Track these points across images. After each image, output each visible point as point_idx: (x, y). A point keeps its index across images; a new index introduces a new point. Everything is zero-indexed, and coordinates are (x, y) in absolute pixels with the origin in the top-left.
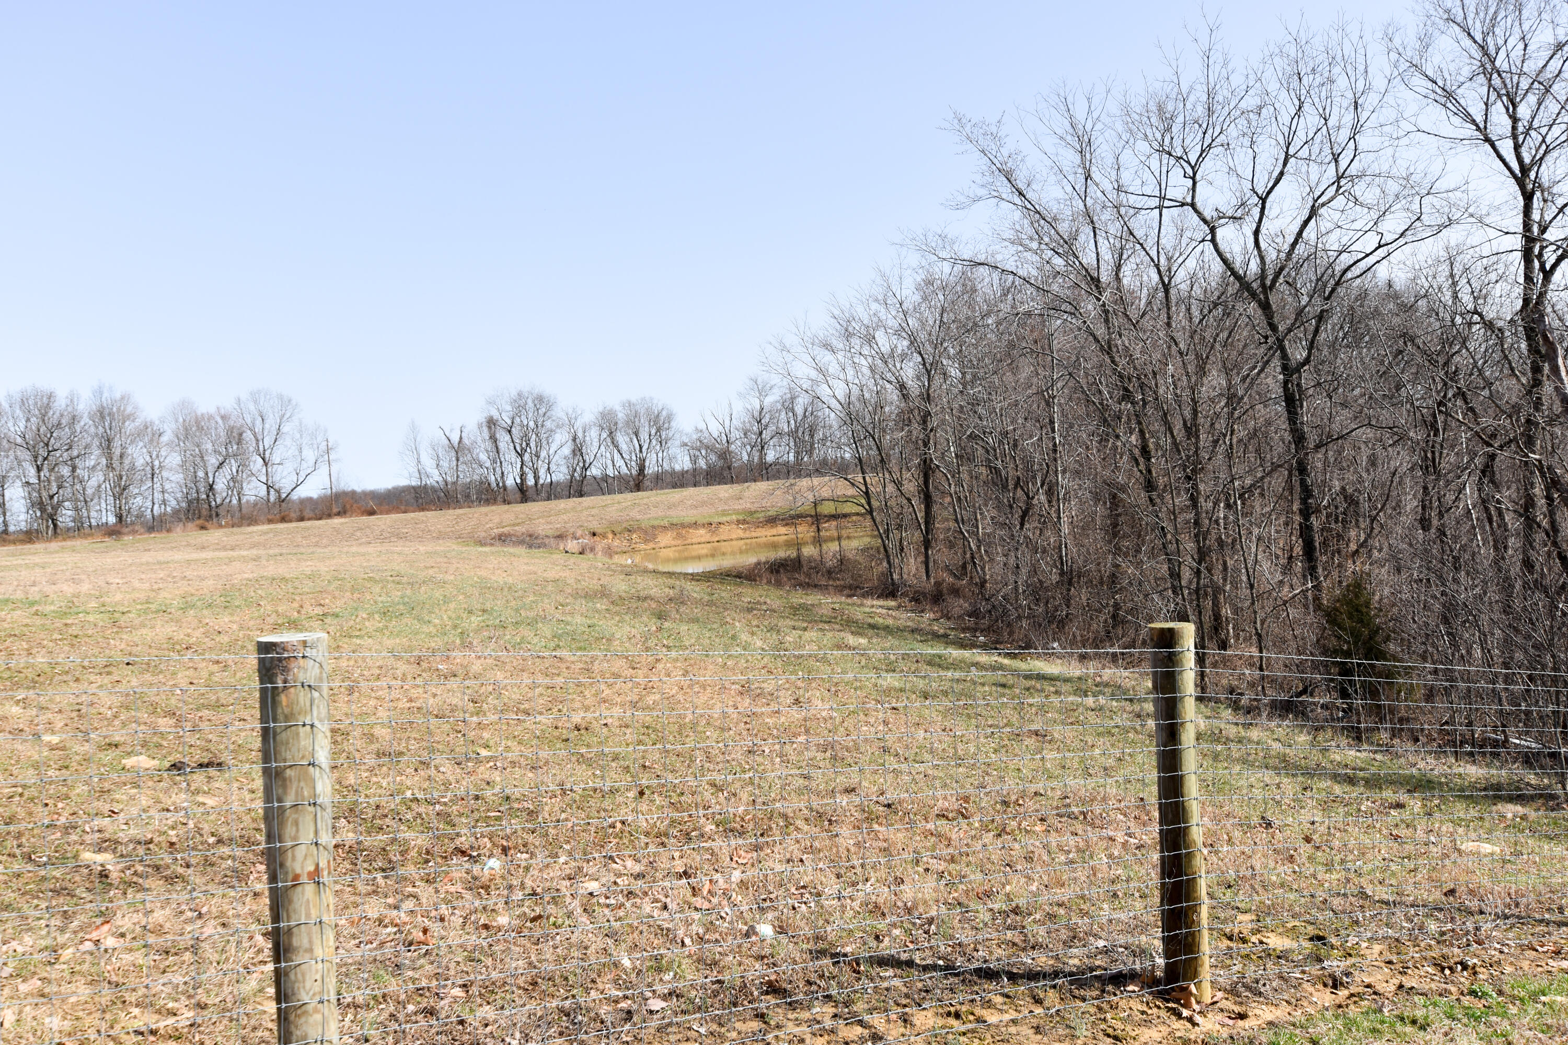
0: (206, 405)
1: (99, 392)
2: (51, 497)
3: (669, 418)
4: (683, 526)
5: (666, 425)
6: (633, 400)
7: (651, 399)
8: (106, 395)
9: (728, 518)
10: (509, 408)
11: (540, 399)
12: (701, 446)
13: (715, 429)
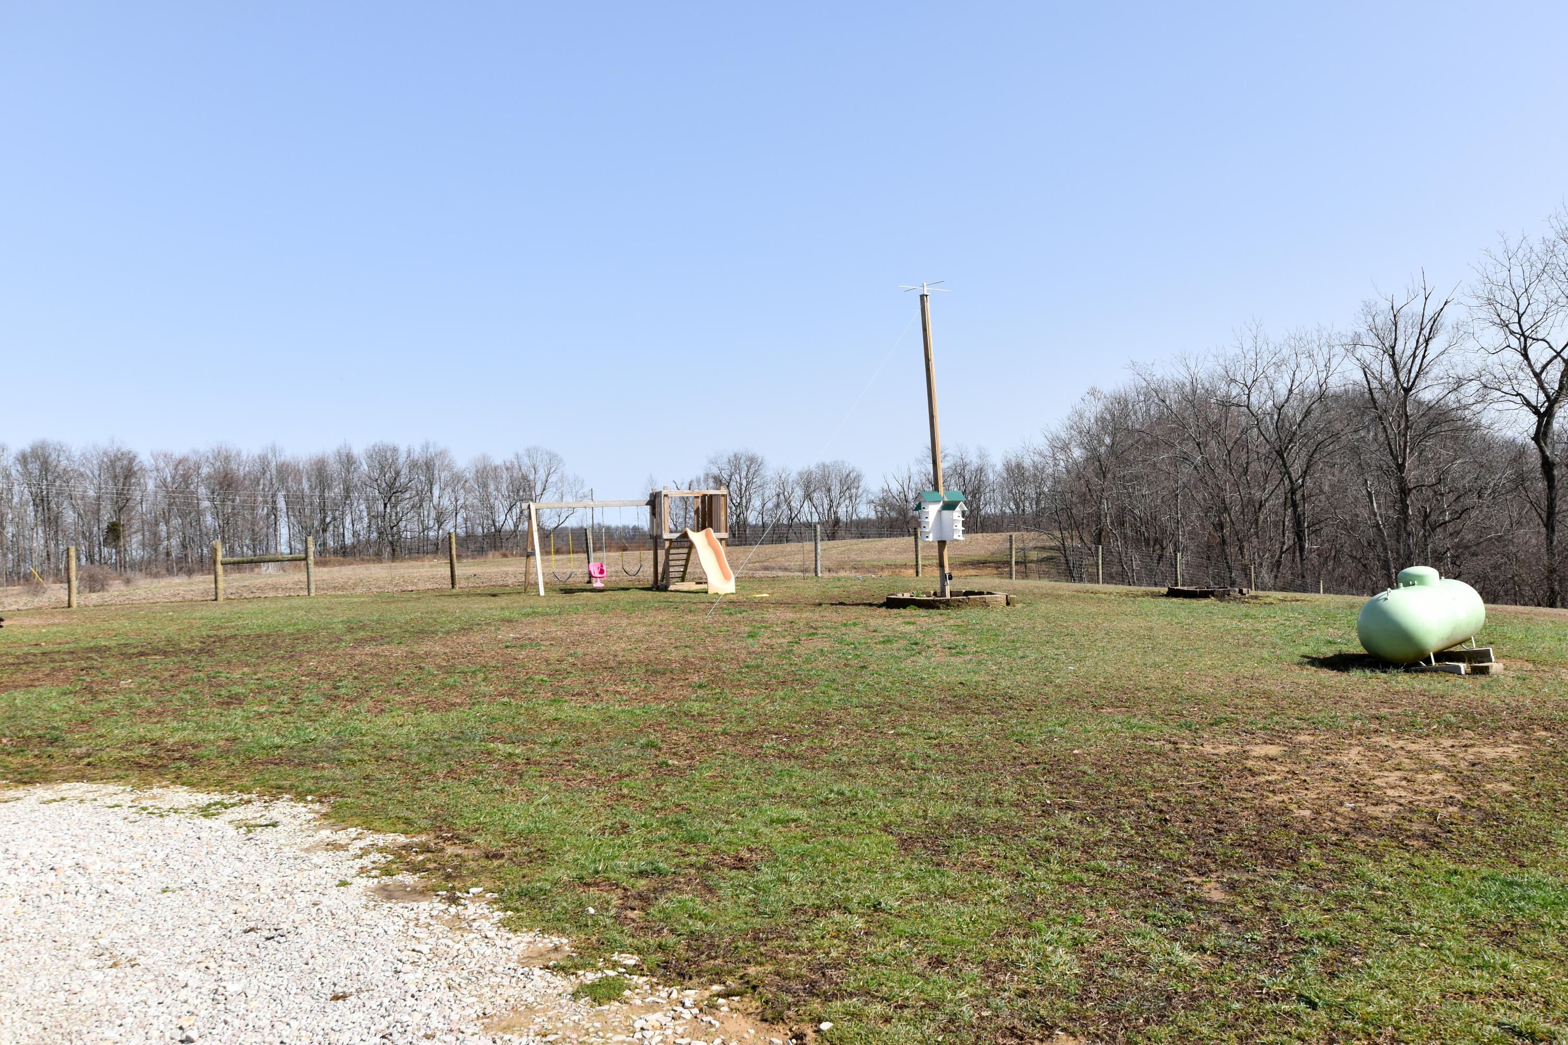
0: (498, 459)
1: (426, 447)
2: (392, 528)
3: (858, 478)
4: (896, 566)
5: (856, 485)
6: (827, 462)
7: (843, 462)
8: (431, 450)
9: (930, 562)
10: (727, 467)
11: (752, 460)
12: (885, 502)
13: (895, 488)
